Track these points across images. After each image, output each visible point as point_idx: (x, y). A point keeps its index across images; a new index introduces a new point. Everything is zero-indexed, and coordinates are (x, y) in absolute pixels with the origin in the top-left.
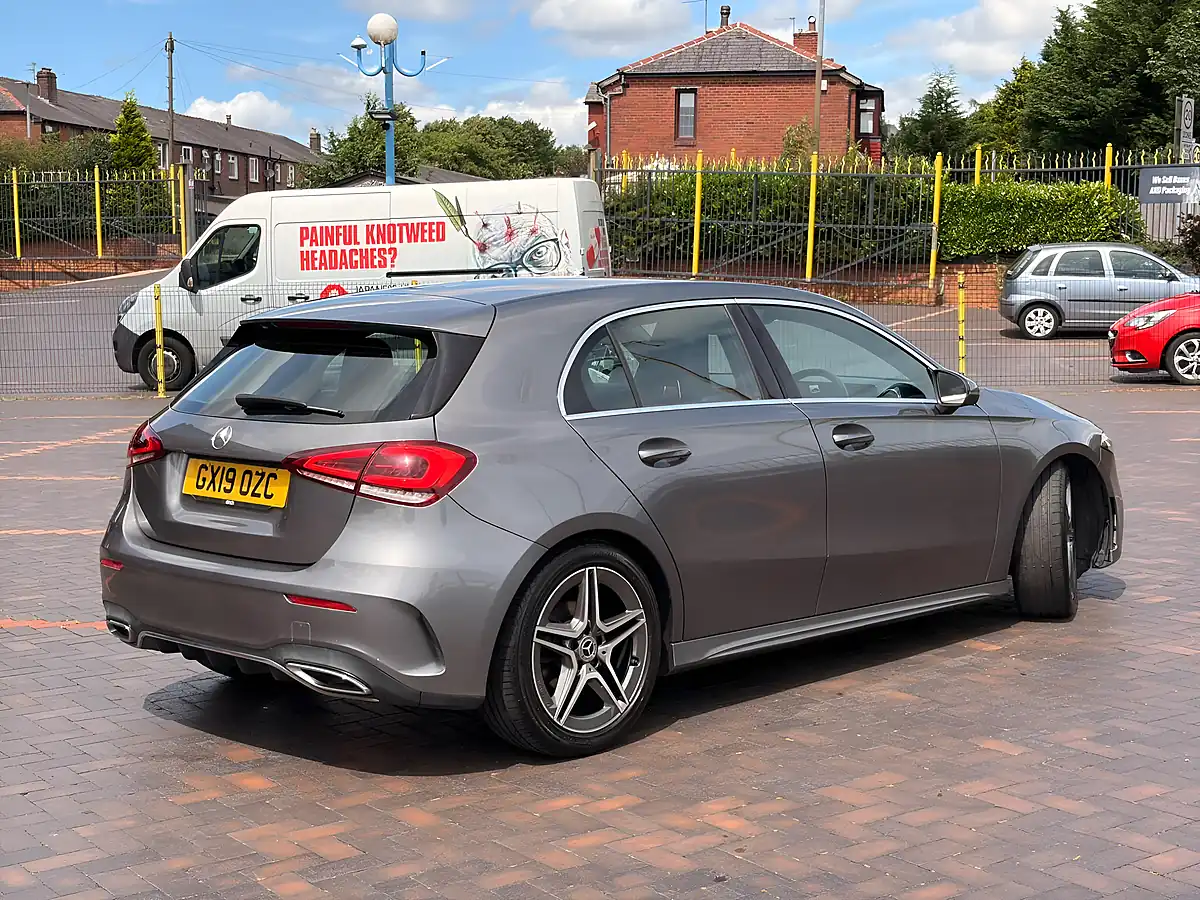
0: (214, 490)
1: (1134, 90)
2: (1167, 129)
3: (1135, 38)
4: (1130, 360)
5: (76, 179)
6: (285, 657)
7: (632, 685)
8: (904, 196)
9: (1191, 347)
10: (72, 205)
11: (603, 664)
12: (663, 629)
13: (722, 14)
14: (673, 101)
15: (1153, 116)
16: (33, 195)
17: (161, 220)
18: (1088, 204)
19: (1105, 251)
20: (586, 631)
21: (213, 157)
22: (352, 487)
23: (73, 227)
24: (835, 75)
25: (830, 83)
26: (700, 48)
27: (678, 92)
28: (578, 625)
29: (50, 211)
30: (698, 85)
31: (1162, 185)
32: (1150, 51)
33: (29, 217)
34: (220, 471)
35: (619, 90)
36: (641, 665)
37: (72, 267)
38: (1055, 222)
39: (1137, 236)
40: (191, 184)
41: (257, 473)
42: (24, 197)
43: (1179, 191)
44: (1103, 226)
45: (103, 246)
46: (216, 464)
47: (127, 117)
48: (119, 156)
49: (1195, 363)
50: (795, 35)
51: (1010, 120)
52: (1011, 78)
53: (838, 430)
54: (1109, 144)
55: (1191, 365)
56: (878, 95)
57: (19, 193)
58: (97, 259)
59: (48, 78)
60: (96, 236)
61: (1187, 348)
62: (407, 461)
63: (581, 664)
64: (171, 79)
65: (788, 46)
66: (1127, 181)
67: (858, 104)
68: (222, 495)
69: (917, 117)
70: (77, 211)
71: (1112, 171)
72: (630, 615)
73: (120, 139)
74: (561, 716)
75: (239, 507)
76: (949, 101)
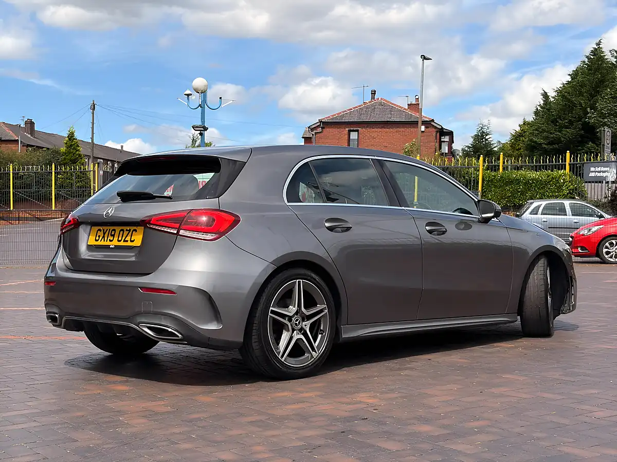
0: (104, 241)
1: (580, 130)
2: (598, 150)
3: (581, 105)
4: (580, 251)
5: (43, 170)
6: (138, 321)
7: (320, 344)
8: (464, 177)
9: (611, 244)
10: (40, 183)
11: (306, 331)
12: (337, 318)
13: (372, 94)
14: (347, 136)
15: (590, 143)
16: (20, 178)
17: (86, 190)
18: (558, 181)
19: (567, 203)
20: (297, 313)
21: (113, 166)
22: (175, 232)
23: (40, 195)
24: (428, 124)
25: (426, 127)
26: (360, 110)
27: (350, 131)
28: (292, 309)
29: (29, 186)
30: (360, 128)
31: (595, 172)
32: (589, 110)
33: (18, 189)
34: (108, 232)
35: (320, 130)
36: (325, 334)
37: (38, 214)
38: (540, 190)
39: (583, 196)
40: (101, 173)
41: (127, 230)
42: (16, 179)
43: (604, 175)
44: (566, 192)
45: (55, 204)
46: (106, 228)
47: (70, 139)
48: (65, 159)
49: (614, 253)
50: (408, 104)
51: (518, 150)
52: (518, 129)
53: (428, 224)
54: (568, 151)
55: (612, 253)
56: (450, 134)
57: (13, 177)
58: (52, 210)
59: (30, 124)
60: (52, 199)
61: (610, 244)
62: (204, 219)
63: (293, 330)
64: (93, 123)
65: (405, 109)
66: (577, 170)
67: (440, 139)
68: (108, 243)
69: (470, 146)
70: (42, 187)
71: (570, 164)
72: (319, 307)
73: (66, 150)
74: (282, 356)
75: (117, 248)
76: (487, 138)
